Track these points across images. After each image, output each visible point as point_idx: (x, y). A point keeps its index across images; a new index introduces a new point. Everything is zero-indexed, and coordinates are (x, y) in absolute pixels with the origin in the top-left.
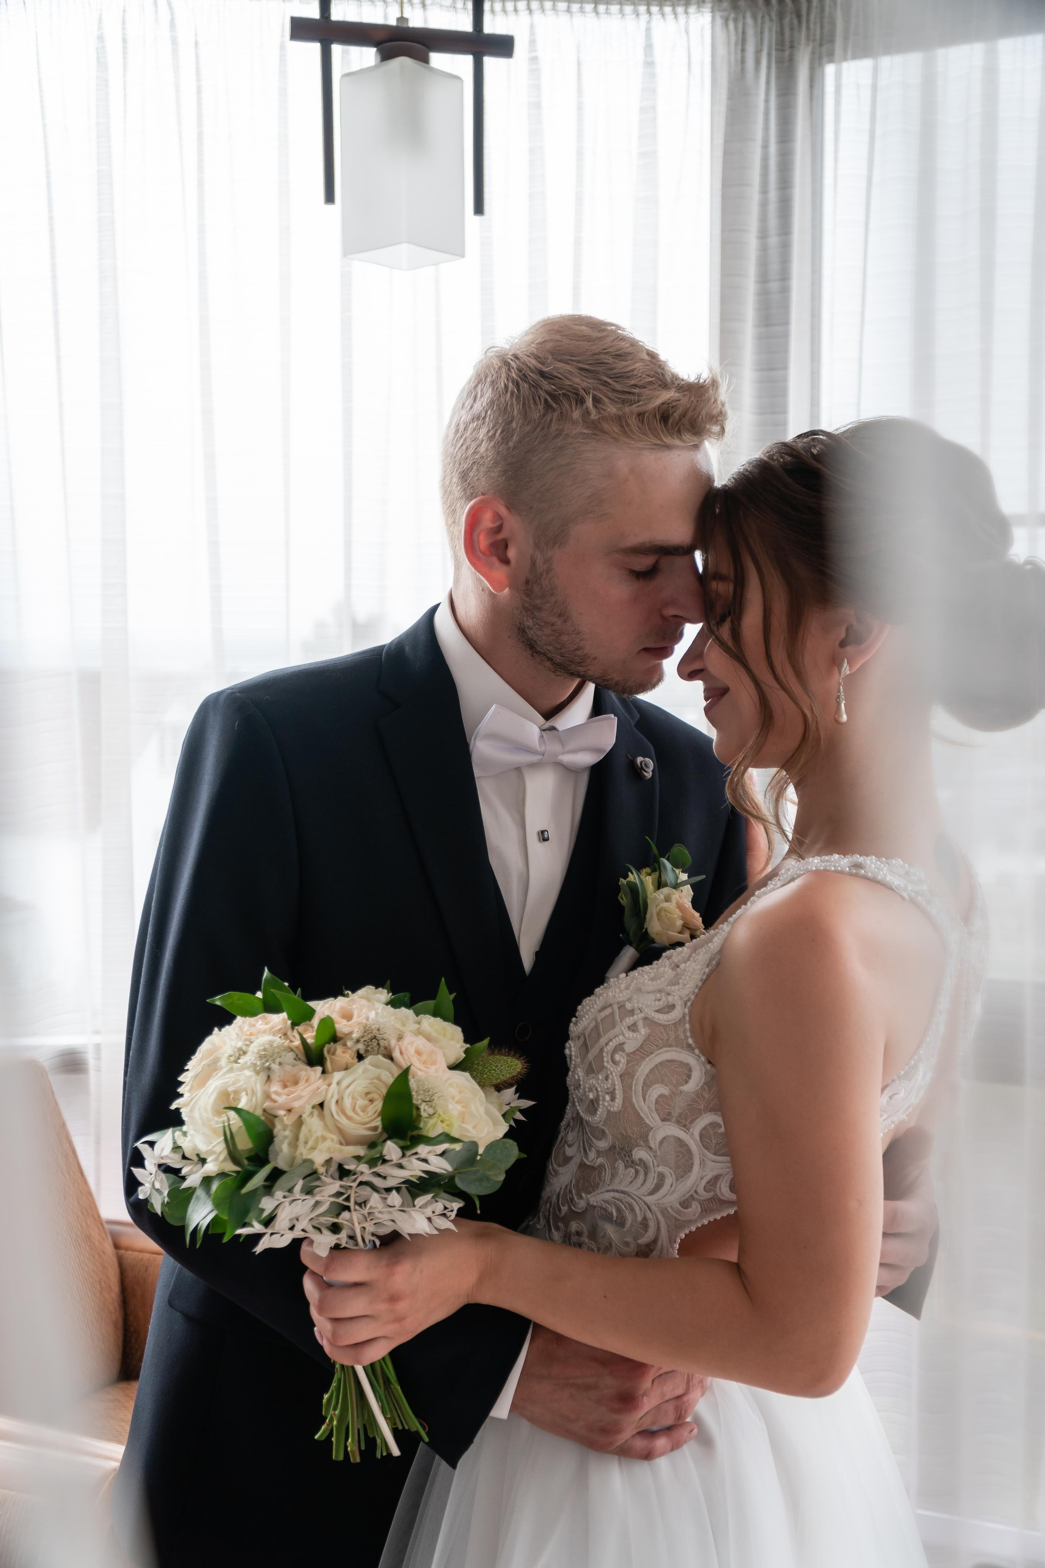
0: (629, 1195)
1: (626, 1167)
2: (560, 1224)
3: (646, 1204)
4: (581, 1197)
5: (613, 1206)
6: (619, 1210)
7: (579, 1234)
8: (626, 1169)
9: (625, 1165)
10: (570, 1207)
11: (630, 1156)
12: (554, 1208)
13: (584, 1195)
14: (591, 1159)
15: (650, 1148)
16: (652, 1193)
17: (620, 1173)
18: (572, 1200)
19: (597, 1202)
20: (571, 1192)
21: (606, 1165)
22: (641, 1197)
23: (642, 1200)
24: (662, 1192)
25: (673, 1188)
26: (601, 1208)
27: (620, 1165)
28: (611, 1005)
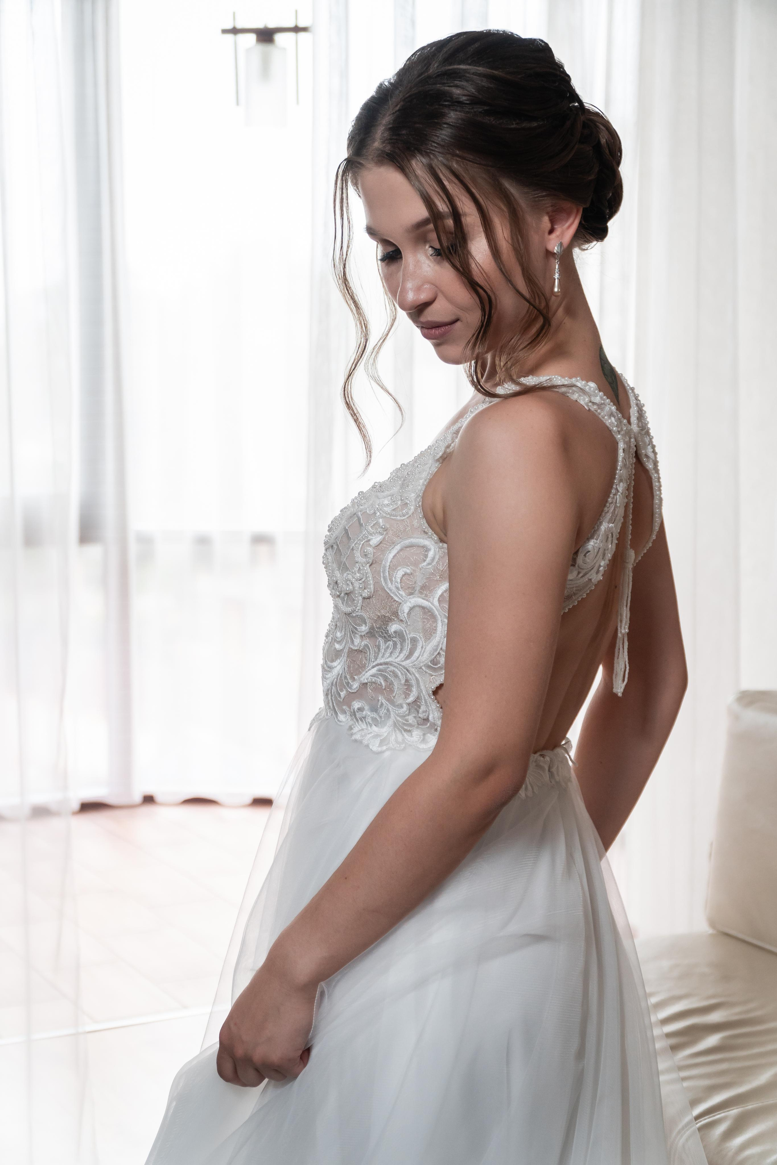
0: (391, 665)
1: (386, 642)
2: (344, 707)
3: (404, 667)
4: (354, 679)
5: (380, 677)
6: (386, 679)
7: (360, 709)
8: (385, 643)
9: (385, 641)
10: (347, 691)
11: (387, 632)
12: (335, 697)
13: (356, 677)
14: (356, 644)
15: (402, 621)
16: (408, 657)
17: (381, 648)
18: (348, 683)
19: (367, 679)
20: (346, 677)
21: (369, 646)
22: (400, 663)
23: (401, 665)
24: (416, 654)
25: (423, 649)
26: (372, 683)
27: (381, 641)
28: (355, 514)
